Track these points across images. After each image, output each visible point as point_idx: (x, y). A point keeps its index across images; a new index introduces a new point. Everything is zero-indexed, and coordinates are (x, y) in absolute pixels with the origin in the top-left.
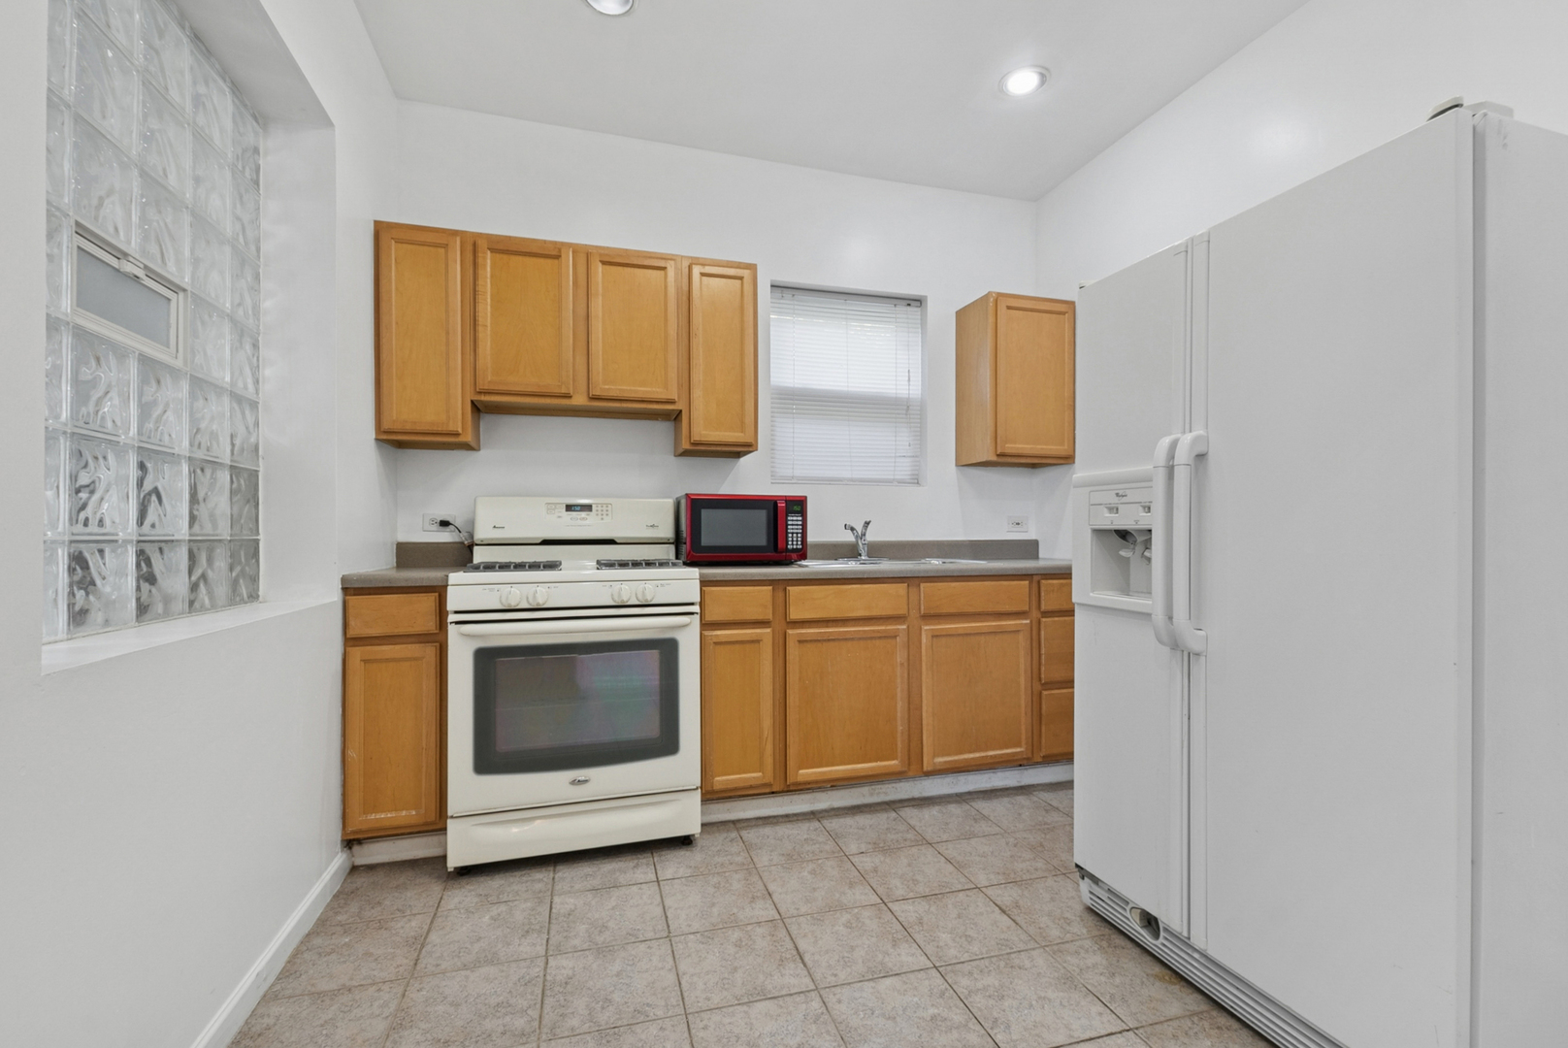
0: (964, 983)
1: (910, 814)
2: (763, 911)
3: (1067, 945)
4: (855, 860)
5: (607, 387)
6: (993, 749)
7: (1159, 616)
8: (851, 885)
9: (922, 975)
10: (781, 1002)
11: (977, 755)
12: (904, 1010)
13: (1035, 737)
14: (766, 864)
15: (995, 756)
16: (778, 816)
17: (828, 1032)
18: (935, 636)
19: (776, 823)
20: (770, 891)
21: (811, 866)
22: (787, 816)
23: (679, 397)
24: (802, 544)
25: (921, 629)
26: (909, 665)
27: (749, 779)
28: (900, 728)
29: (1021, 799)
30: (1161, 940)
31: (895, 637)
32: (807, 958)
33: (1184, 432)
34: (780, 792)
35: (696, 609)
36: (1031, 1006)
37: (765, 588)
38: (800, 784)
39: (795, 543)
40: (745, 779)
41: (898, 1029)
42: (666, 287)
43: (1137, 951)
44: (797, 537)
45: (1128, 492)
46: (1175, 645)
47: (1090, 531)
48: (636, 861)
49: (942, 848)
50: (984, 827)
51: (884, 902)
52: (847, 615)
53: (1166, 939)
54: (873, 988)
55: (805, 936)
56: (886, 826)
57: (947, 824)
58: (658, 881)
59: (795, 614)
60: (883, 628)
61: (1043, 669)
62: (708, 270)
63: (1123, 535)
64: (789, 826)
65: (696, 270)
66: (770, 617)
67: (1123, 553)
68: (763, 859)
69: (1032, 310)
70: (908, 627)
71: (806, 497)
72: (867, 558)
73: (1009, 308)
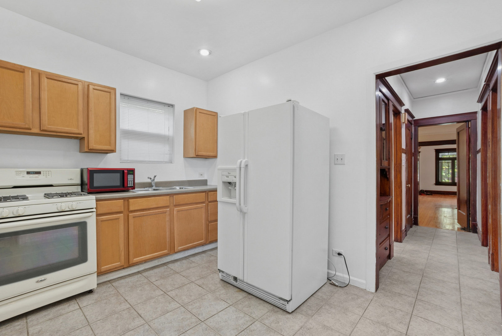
0: (190, 308)
1: (170, 265)
2: (125, 306)
3: (216, 290)
4: (154, 283)
5: (50, 127)
6: (196, 242)
7: (238, 204)
8: (154, 291)
9: (178, 309)
10: (135, 330)
11: (191, 244)
12: (174, 319)
13: (207, 237)
14: (124, 291)
15: (196, 244)
16: (126, 276)
17: (152, 333)
18: (178, 211)
19: (126, 278)
20: (126, 299)
21: (140, 288)
22: (129, 275)
23: (83, 132)
24: (133, 184)
25: (174, 209)
26: (170, 221)
27: (115, 265)
28: (168, 240)
29: (203, 255)
30: (238, 282)
31: (166, 213)
32: (142, 316)
33: (243, 159)
34: (126, 268)
35: (94, 210)
36: (208, 307)
37: (121, 200)
38: (134, 263)
39: (131, 184)
40: (113, 265)
41: (172, 325)
42: (78, 92)
43: (233, 286)
44: (132, 182)
45: (231, 173)
46: (241, 211)
47: (222, 182)
48: (69, 304)
49: (181, 273)
50: (193, 265)
51: (165, 293)
52: (150, 207)
53: (239, 282)
54: (164, 317)
55: (141, 309)
56: (164, 271)
57: (183, 266)
58: (80, 308)
59: (131, 208)
60: (162, 210)
61: (209, 217)
62: (96, 87)
63: (230, 183)
64: (130, 278)
65: (91, 87)
66: (123, 210)
67: (229, 188)
68: (122, 291)
69: (206, 114)
70: (170, 209)
71: (135, 169)
72: (155, 187)
73: (200, 112)
